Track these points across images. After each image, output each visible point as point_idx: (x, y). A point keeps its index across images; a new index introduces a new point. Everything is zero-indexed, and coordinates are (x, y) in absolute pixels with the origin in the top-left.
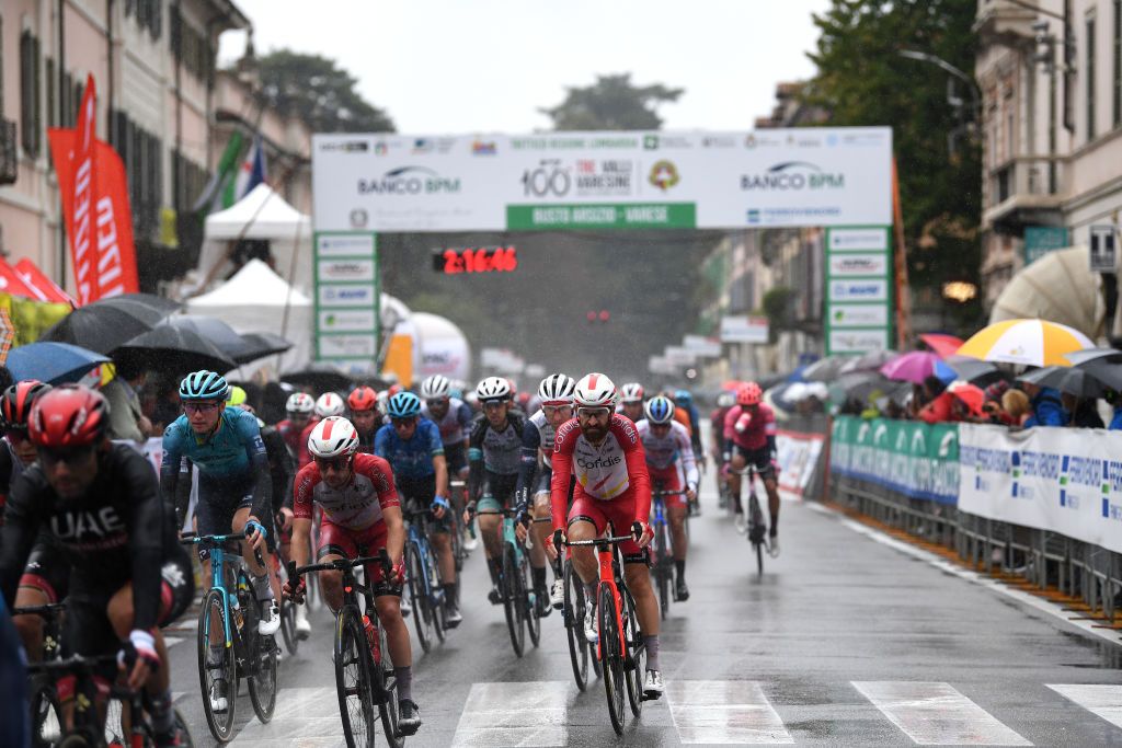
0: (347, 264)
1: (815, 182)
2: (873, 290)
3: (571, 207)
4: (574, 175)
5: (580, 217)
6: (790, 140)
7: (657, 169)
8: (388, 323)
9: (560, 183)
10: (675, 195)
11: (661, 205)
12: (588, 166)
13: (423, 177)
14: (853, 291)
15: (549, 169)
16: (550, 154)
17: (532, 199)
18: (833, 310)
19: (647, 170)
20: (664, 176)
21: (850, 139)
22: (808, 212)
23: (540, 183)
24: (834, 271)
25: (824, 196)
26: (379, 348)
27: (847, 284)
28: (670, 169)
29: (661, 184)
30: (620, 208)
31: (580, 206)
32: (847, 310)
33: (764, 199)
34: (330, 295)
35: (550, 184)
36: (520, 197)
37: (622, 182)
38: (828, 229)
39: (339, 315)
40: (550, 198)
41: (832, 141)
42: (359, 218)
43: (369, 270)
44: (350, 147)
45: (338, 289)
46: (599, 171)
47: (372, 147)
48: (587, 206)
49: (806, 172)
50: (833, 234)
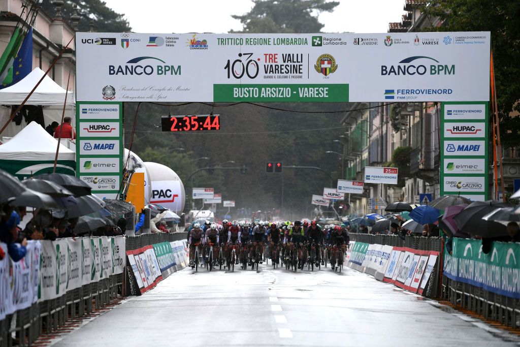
0: (100, 125)
1: (434, 70)
2: (476, 148)
3: (260, 87)
4: (261, 64)
5: (266, 93)
6: (417, 40)
7: (321, 60)
8: (129, 168)
9: (252, 70)
10: (333, 79)
11: (323, 86)
12: (272, 57)
13: (154, 64)
14: (460, 148)
15: (244, 59)
16: (245, 49)
17: (233, 81)
18: (446, 162)
19: (314, 61)
20: (326, 65)
21: (460, 39)
22: (429, 92)
23: (238, 69)
24: (447, 134)
25: (440, 81)
26: (122, 185)
27: (457, 144)
28: (331, 60)
29: (324, 71)
30: (294, 87)
31: (266, 86)
32: (456, 162)
33: (397, 82)
34: (87, 147)
35: (245, 69)
36: (223, 79)
37: (297, 69)
38: (443, 104)
39: (94, 161)
40: (245, 80)
41: (447, 41)
42: (109, 92)
43: (116, 130)
44: (103, 42)
45: (93, 143)
46: (280, 61)
47: (118, 42)
48: (271, 86)
49: (428, 63)
50: (447, 108)
